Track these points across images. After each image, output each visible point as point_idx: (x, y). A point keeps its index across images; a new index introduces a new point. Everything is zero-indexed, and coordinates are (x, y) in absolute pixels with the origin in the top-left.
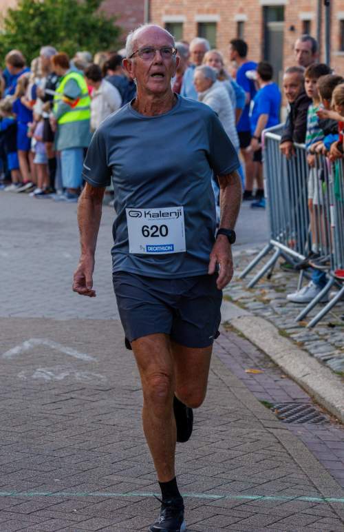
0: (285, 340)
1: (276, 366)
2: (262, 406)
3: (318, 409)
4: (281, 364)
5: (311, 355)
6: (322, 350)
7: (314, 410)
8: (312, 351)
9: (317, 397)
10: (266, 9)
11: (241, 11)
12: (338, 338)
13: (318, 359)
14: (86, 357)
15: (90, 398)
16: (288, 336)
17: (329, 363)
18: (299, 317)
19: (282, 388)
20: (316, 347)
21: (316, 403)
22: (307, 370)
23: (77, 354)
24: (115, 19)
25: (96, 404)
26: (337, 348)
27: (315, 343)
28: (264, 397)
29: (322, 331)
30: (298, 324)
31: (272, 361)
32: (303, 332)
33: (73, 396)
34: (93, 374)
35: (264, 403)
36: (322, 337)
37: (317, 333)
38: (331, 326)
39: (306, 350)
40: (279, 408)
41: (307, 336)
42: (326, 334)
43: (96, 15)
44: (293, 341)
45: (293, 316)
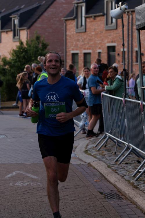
1: (106, 179)
2: (99, 194)
3: (119, 194)
4: (107, 178)
5: (119, 174)
6: (123, 172)
7: (118, 194)
8: (119, 173)
9: (119, 190)
10: (109, 47)
11: (100, 48)
12: (129, 168)
13: (121, 176)
14: (36, 177)
15: (36, 192)
16: (110, 168)
17: (125, 177)
18: (115, 160)
19: (107, 187)
20: (121, 171)
21: (119, 192)
22: (116, 180)
23: (32, 176)
25: (38, 194)
26: (128, 171)
28: (100, 190)
29: (123, 165)
30: (115, 163)
31: (104, 177)
32: (116, 166)
33: (29, 191)
34: (38, 183)
35: (100, 192)
36: (123, 168)
37: (121, 166)
38: (127, 163)
39: (117, 173)
40: (105, 194)
41: (118, 167)
42: (125, 167)
44: (113, 169)
45: (113, 160)
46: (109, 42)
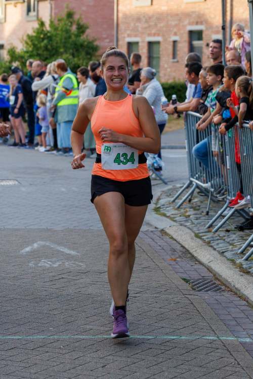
0: (198, 240)
1: (193, 257)
2: (183, 281)
3: (217, 282)
4: (195, 255)
5: (215, 249)
6: (222, 246)
7: (215, 283)
8: (215, 247)
9: (217, 276)
10: (191, 33)
11: (175, 34)
12: (232, 239)
13: (219, 252)
14: (73, 253)
15: (74, 278)
16: (200, 238)
17: (226, 254)
18: (208, 226)
19: (195, 270)
20: (218, 244)
21: (217, 279)
22: (212, 258)
23: (67, 251)
24: (95, 40)
25: (78, 281)
26: (231, 244)
27: (217, 242)
28: (185, 276)
29: (222, 234)
30: (207, 230)
31: (190, 253)
32: (210, 235)
33: (63, 276)
34: (77, 263)
35: (184, 279)
36: (221, 238)
37: (219, 236)
38: (228, 231)
39: (211, 246)
40: (193, 282)
41: (213, 237)
42: (224, 236)
43: (83, 37)
44: (204, 241)
45: (204, 225)
46: (190, 24)
